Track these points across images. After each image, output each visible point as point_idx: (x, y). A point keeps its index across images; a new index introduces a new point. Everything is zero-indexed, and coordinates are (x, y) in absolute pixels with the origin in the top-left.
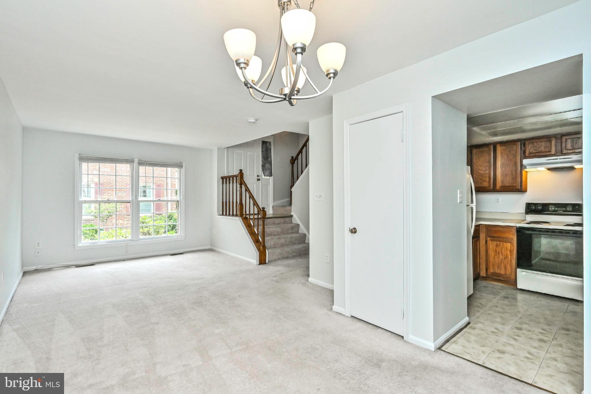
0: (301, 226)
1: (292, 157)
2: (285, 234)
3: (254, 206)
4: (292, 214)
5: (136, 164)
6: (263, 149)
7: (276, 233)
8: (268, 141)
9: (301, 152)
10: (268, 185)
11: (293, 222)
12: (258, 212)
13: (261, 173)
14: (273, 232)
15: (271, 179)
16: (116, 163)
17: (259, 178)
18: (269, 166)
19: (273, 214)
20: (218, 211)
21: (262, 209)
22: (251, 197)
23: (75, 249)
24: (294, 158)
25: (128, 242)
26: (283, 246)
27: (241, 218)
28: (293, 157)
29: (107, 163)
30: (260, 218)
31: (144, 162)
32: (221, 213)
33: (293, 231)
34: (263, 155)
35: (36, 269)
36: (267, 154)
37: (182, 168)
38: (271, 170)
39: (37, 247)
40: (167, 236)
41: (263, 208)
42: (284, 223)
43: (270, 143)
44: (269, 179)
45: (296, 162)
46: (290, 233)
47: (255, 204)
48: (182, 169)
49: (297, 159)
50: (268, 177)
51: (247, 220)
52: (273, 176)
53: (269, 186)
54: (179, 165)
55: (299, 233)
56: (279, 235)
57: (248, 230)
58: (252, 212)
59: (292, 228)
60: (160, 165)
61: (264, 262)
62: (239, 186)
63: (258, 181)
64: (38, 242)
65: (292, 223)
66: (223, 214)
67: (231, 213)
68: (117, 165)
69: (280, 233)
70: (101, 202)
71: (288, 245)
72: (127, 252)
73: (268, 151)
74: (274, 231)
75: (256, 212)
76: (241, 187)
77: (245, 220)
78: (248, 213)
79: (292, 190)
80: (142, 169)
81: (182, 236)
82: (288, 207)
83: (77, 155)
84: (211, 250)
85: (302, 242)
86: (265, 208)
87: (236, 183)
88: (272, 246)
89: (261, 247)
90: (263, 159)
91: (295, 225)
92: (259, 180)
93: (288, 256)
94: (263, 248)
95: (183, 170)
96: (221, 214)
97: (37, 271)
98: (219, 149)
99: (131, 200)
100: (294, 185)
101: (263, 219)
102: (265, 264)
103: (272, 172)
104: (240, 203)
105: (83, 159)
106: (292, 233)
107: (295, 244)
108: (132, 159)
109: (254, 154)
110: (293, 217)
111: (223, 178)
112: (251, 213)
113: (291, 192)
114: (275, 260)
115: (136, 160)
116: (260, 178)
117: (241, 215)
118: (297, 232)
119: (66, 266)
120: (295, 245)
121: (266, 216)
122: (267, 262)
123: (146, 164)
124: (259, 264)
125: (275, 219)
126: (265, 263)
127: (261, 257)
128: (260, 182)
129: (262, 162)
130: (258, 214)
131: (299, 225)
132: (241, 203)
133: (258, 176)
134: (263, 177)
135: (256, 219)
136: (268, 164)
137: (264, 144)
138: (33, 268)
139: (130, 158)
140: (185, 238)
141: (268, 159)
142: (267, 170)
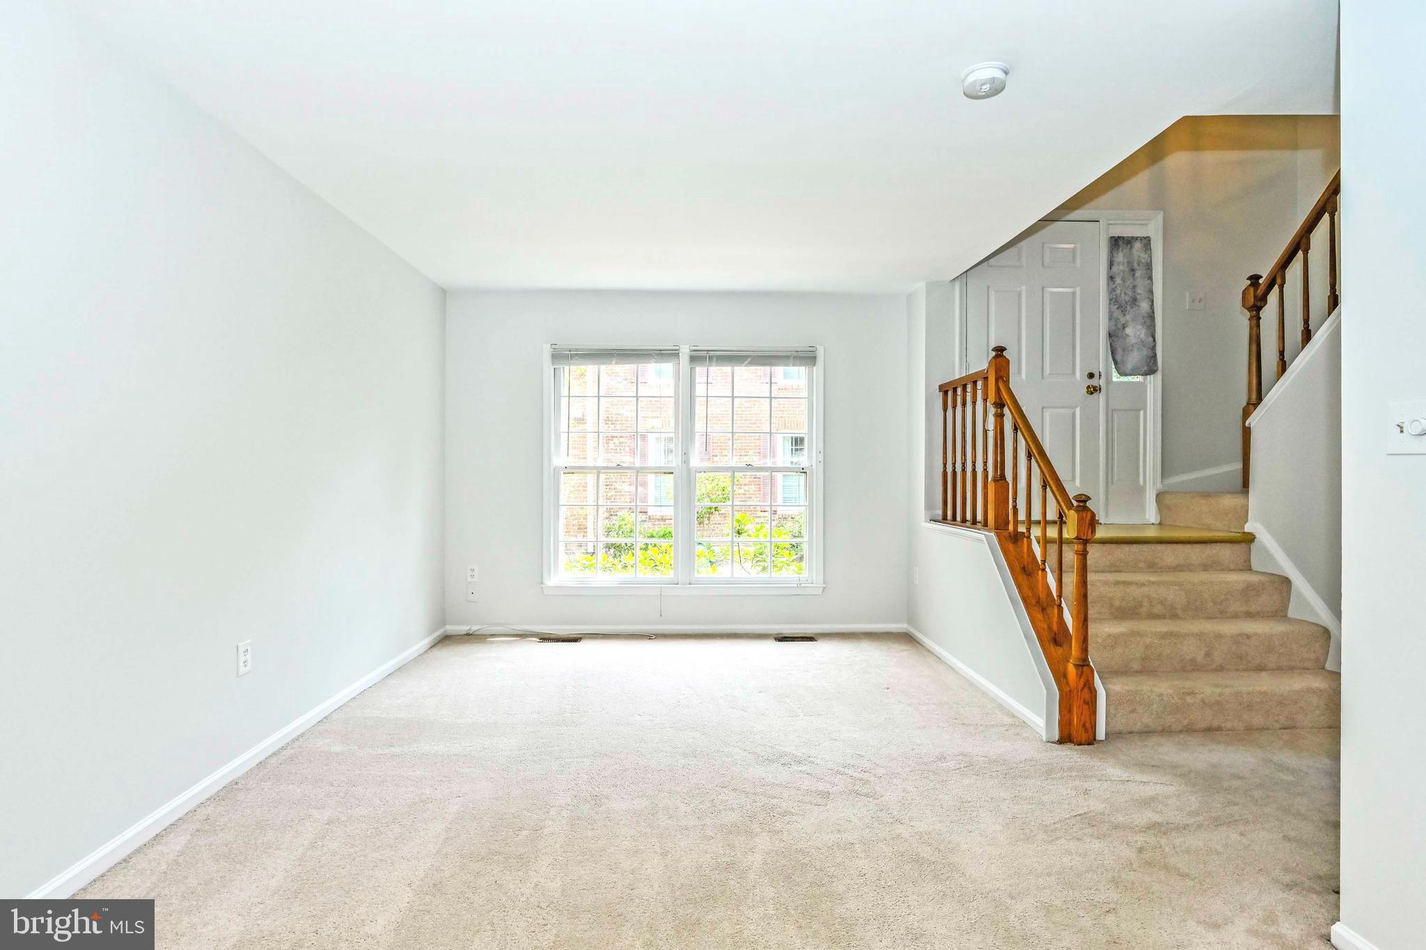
0: (1300, 584)
1: (1255, 279)
2: (1210, 618)
3: (1044, 487)
4: (1248, 528)
5: (684, 362)
6: (1115, 268)
7: (1158, 609)
8: (1136, 235)
9: (1301, 244)
10: (1137, 407)
11: (1255, 565)
12: (1061, 517)
13: (1102, 361)
14: (1146, 604)
15: (1153, 385)
16: (637, 362)
17: (1094, 382)
18: (1144, 331)
19: (1160, 524)
20: (929, 506)
21: (1075, 504)
22: (1037, 452)
23: (543, 593)
24: (1261, 281)
25: (664, 588)
26: (1193, 670)
27: (998, 536)
28: (1258, 277)
29: (614, 362)
30: (1069, 542)
31: (704, 353)
32: (940, 512)
33: (1254, 608)
34: (1112, 291)
35: (468, 632)
36: (1134, 287)
37: (815, 365)
38: (1154, 348)
39: (469, 579)
40: (771, 577)
41: (1083, 500)
42: (1206, 568)
43: (1147, 242)
44: (1142, 386)
45: (1273, 297)
46: (1235, 616)
47: (1052, 481)
48: (814, 368)
49: (1279, 281)
50: (1139, 379)
51: (1019, 544)
52: (1159, 375)
53: (1142, 413)
54: (807, 358)
55: (1286, 616)
56: (1175, 616)
57: (1019, 587)
58: (1036, 515)
59: (1249, 591)
60: (749, 360)
61: (1084, 737)
62: (992, 411)
63: (1092, 393)
64: (472, 568)
65: (1248, 568)
66: (944, 519)
67: (969, 516)
69: (1179, 612)
70: (601, 471)
71: (1220, 669)
72: (661, 616)
73: (1139, 273)
74: (1148, 597)
75: (1052, 515)
76: (1000, 417)
77: (1011, 546)
78: (1022, 516)
79: (1253, 421)
80: (703, 374)
81: (814, 582)
82: (1229, 496)
83: (547, 347)
84: (907, 638)
85: (1307, 664)
86: (1089, 498)
87: (985, 400)
88: (1136, 666)
89: (1071, 670)
90: (1116, 307)
91: (1262, 578)
92: (1092, 390)
93: (1216, 723)
94: (1080, 675)
95: (818, 370)
96: (940, 518)
97: (470, 638)
98: (932, 287)
100: (1260, 399)
101: (1080, 547)
102: (1089, 744)
103: (1155, 356)
104: (995, 480)
105: (561, 356)
106: (1250, 615)
107: (1260, 669)
108: (674, 349)
109: (1074, 294)
110: (1253, 546)
111: (944, 389)
112: (1033, 518)
113: (1247, 432)
114: (1147, 733)
115: (685, 352)
116: (1102, 382)
117: (1001, 526)
118: (1280, 613)
119: (520, 633)
120: (1264, 674)
121: (1093, 531)
122: (1101, 734)
123: (711, 358)
125: (1159, 547)
126: (1092, 741)
127: (1070, 711)
128: (1101, 398)
129: (1111, 319)
130: (1061, 521)
131: (1287, 582)
132: (1001, 478)
133: (1091, 376)
134: (1116, 378)
135: (1052, 541)
136: (1139, 327)
137: (1117, 254)
138: (463, 629)
139: (668, 346)
140: (824, 588)
141: (1139, 306)
142: (1131, 350)
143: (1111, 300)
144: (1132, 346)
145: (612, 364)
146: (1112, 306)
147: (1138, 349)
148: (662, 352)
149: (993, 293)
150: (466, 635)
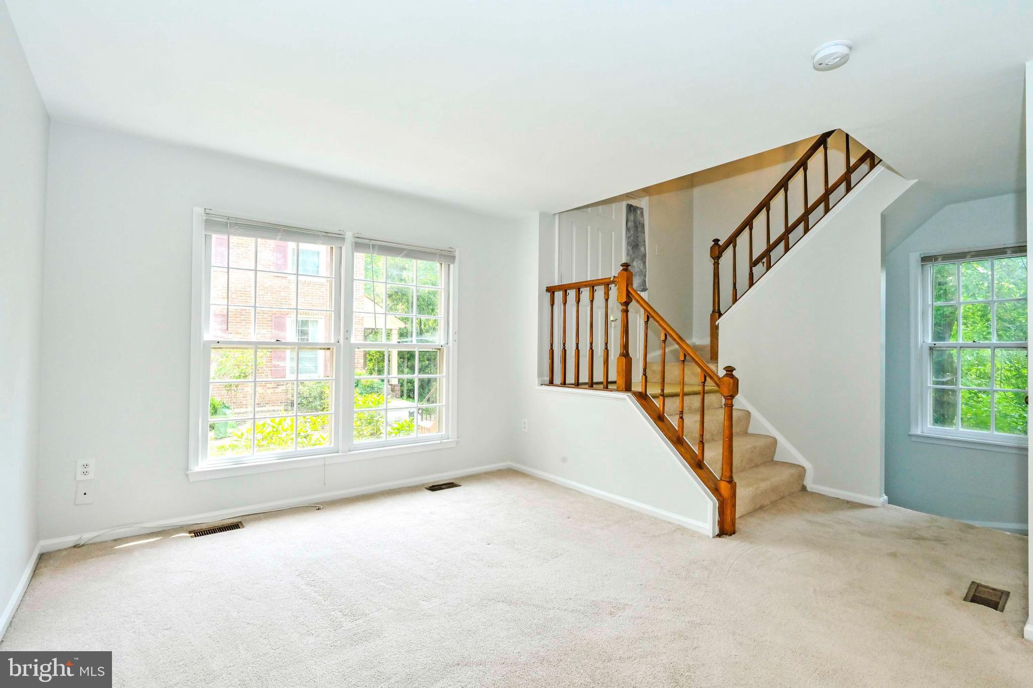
0: (756, 414)
1: (716, 241)
5: (347, 248)
6: (630, 224)
8: (637, 206)
9: (747, 224)
16: (298, 241)
18: (641, 265)
20: (540, 375)
23: (189, 480)
24: (721, 243)
25: (328, 457)
27: (629, 394)
28: (720, 240)
29: (278, 237)
31: (366, 241)
32: (547, 379)
34: (628, 238)
35: (78, 543)
36: (637, 237)
37: (453, 263)
38: (646, 276)
39: (80, 477)
40: (417, 437)
43: (642, 210)
45: (729, 252)
48: (452, 266)
49: (732, 244)
51: (649, 401)
52: (647, 292)
54: (447, 256)
59: (738, 421)
60: (405, 252)
61: (730, 528)
62: (618, 307)
64: (85, 463)
66: (551, 383)
67: (584, 382)
68: (300, 244)
70: (259, 346)
72: (324, 485)
73: (639, 229)
76: (625, 311)
77: (644, 402)
79: (721, 322)
80: (360, 258)
81: (450, 436)
83: (199, 210)
87: (607, 299)
89: (724, 485)
90: (630, 248)
91: (742, 412)
95: (455, 267)
96: (548, 383)
98: (543, 215)
99: (332, 341)
102: (733, 534)
103: (646, 280)
104: (622, 355)
105: (215, 222)
106: (738, 434)
108: (339, 232)
111: (551, 290)
112: (610, 380)
115: (349, 236)
117: (628, 387)
118: (745, 430)
123: (374, 246)
124: (719, 536)
126: (734, 531)
127: (723, 514)
129: (628, 255)
132: (626, 355)
136: (640, 262)
137: (630, 215)
138: (70, 540)
139: (334, 229)
140: (458, 442)
141: (640, 249)
142: (636, 276)
143: (628, 243)
144: (636, 273)
145: (275, 239)
146: (629, 247)
147: (639, 275)
148: (328, 234)
149: (575, 227)
150: (75, 547)
